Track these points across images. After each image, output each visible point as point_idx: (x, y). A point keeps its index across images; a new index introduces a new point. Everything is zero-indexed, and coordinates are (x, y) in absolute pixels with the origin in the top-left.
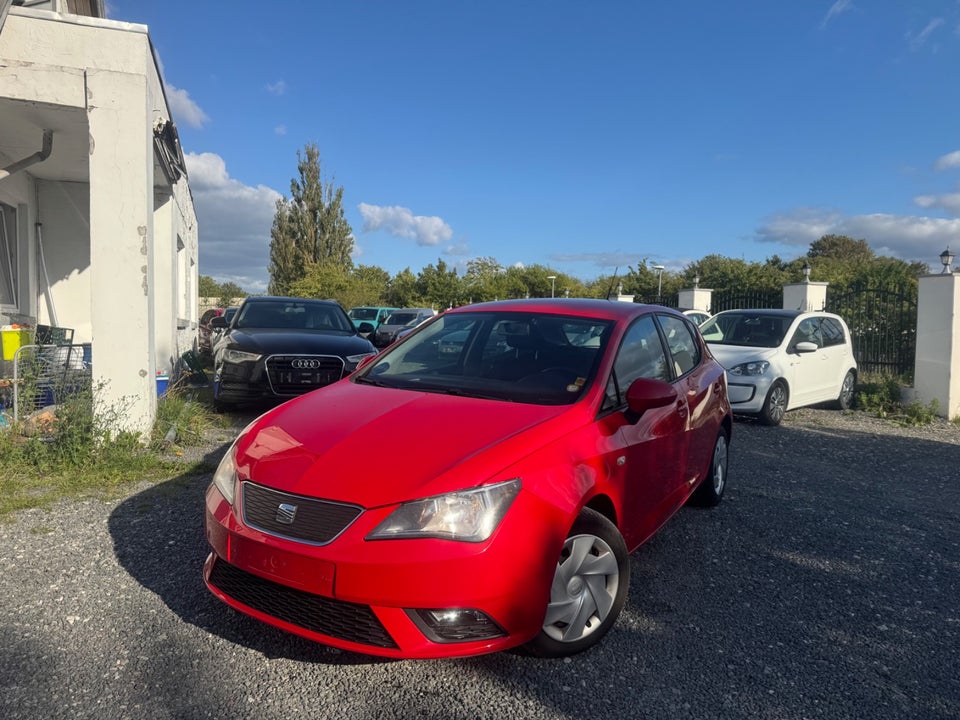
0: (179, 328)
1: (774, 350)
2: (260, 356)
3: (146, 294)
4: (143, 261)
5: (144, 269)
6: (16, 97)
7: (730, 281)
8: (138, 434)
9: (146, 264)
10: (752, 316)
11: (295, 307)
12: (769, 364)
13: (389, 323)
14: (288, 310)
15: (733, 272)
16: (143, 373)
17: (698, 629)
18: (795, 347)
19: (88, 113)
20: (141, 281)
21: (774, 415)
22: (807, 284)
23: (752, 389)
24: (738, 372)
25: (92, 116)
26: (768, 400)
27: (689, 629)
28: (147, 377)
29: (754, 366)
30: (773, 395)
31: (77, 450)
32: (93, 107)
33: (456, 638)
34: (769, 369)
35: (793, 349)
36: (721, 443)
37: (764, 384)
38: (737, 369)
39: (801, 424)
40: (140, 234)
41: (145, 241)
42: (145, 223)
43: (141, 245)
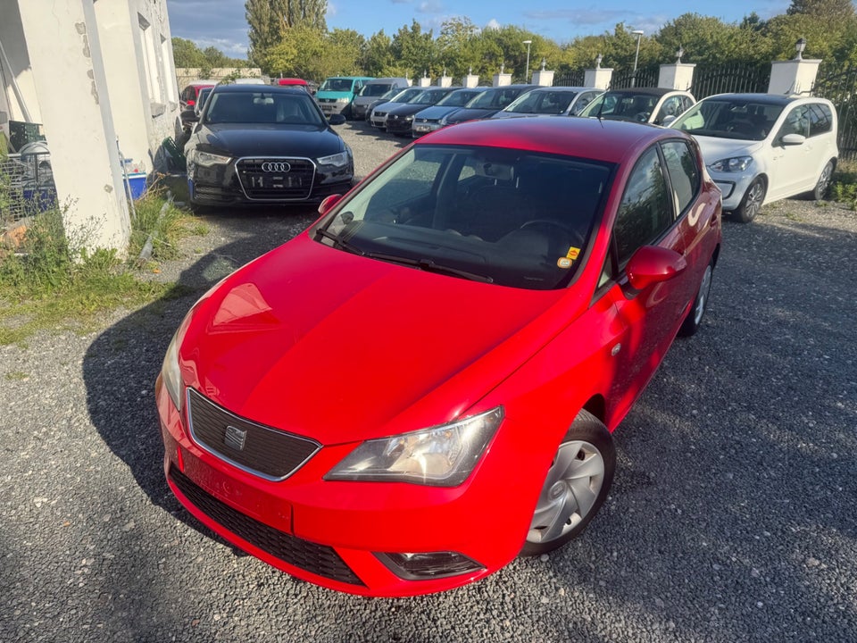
0: (153, 117)
1: (760, 143)
2: (229, 159)
3: (98, 103)
4: (88, 65)
5: (90, 74)
7: (708, 48)
8: (114, 251)
9: (92, 68)
10: (739, 103)
11: (264, 98)
12: (752, 159)
13: (364, 95)
14: (256, 101)
15: (712, 37)
16: (109, 189)
17: (679, 511)
18: (781, 139)
20: (90, 87)
21: (748, 214)
22: (798, 61)
23: (731, 186)
24: (719, 168)
26: (746, 196)
27: (670, 510)
28: (113, 192)
29: (736, 161)
30: (752, 192)
31: (53, 272)
33: (428, 574)
34: (752, 164)
35: (779, 142)
37: (747, 180)
38: (719, 164)
39: (775, 221)
40: (80, 32)
41: (85, 41)
42: (82, 20)
43: (83, 46)
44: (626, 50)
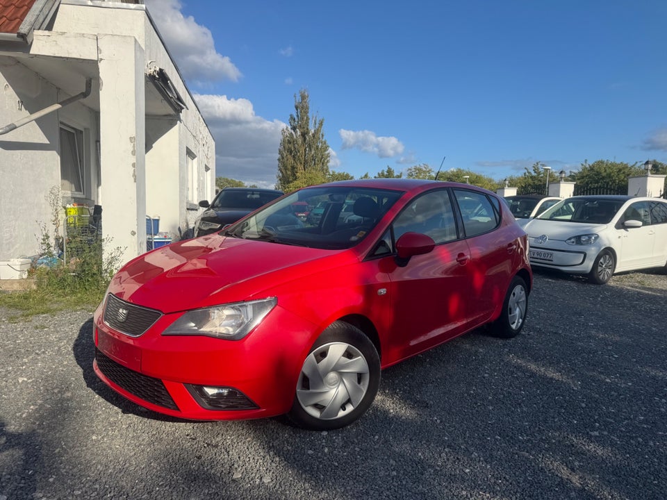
0: (188, 209)
1: (604, 226)
2: (219, 225)
3: (135, 181)
4: (133, 160)
5: (134, 165)
6: (56, 55)
7: (603, 178)
9: (135, 162)
10: (591, 200)
11: (253, 194)
12: (598, 236)
14: (248, 196)
15: (605, 171)
16: (133, 233)
17: (438, 421)
18: (623, 224)
19: (99, 64)
20: (133, 173)
21: (601, 277)
22: (647, 176)
23: (583, 255)
24: (573, 242)
25: (101, 65)
26: (596, 263)
27: (432, 420)
28: (136, 235)
29: (587, 238)
30: (602, 260)
31: (88, 281)
32: (101, 59)
33: (220, 407)
34: (598, 240)
35: (621, 225)
36: (518, 290)
37: (593, 252)
38: (573, 240)
39: (627, 284)
40: (131, 142)
41: (134, 146)
42: (134, 135)
43: (132, 149)
44: (541, 181)
